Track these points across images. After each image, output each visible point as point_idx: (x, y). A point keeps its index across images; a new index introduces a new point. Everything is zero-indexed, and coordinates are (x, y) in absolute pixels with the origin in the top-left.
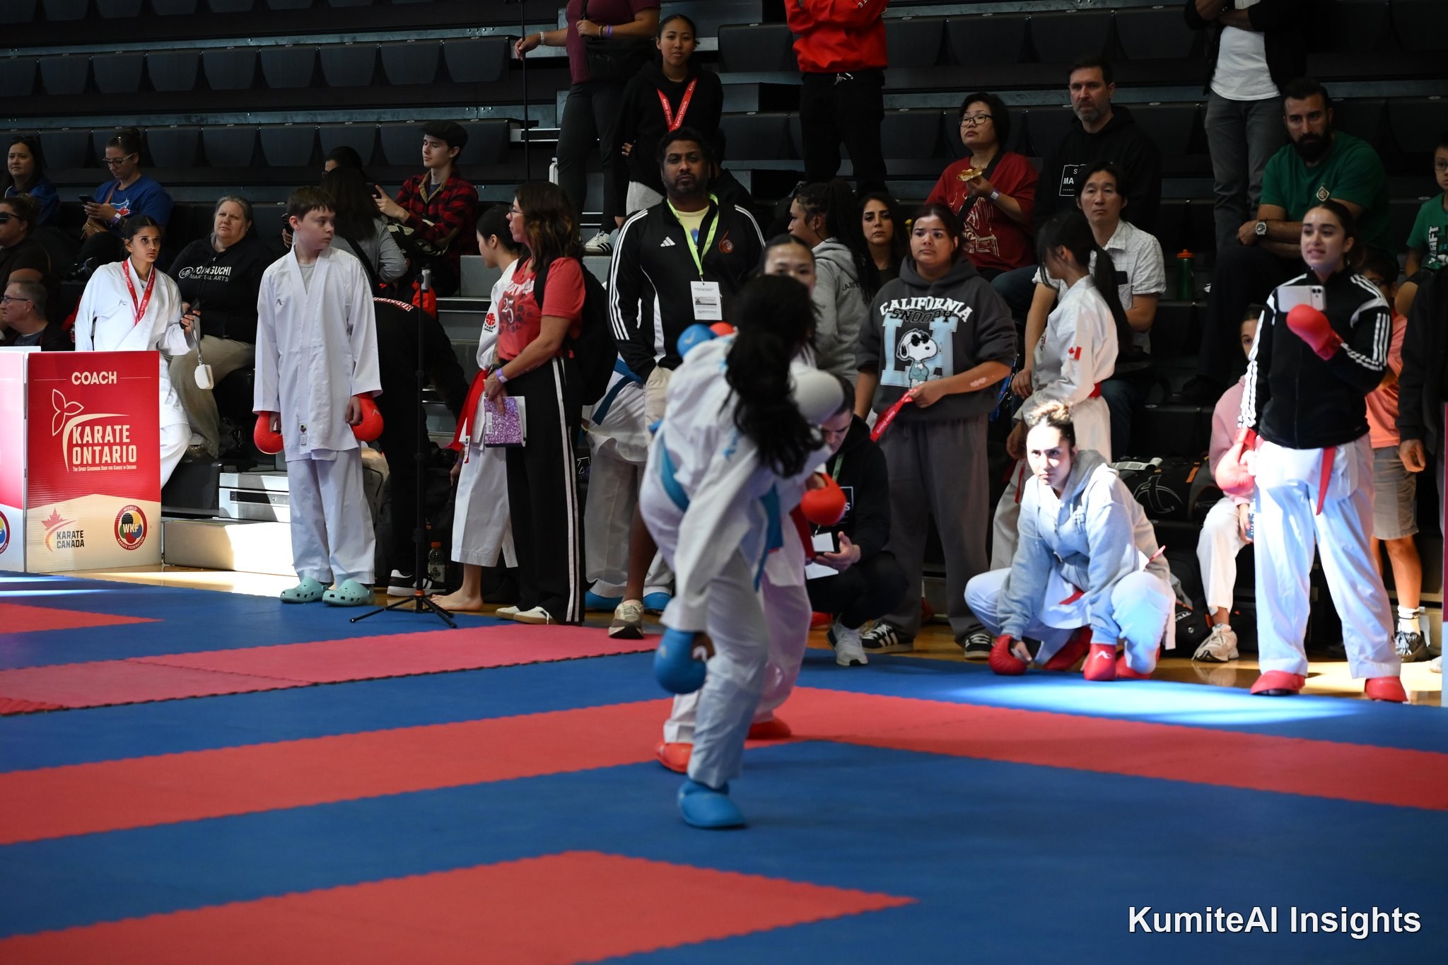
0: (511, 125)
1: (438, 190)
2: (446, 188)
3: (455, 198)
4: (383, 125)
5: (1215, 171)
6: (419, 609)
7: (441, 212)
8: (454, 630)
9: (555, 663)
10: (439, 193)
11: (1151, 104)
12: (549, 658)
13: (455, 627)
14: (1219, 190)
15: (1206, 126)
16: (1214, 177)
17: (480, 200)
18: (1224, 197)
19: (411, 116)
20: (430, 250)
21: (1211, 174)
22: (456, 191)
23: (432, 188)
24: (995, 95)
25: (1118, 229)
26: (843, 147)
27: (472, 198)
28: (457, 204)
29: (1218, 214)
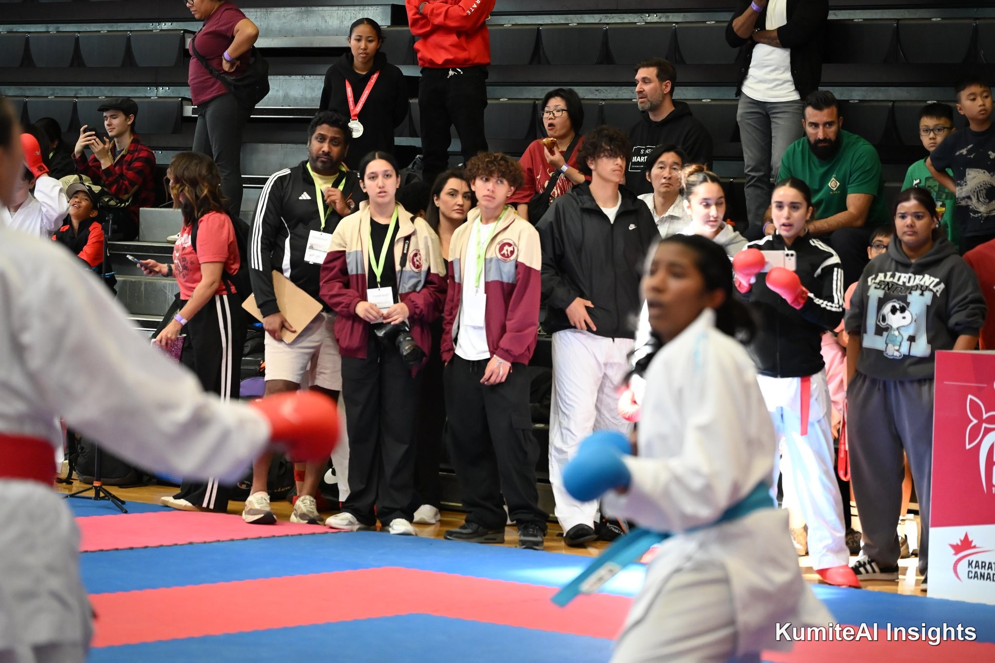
0: (184, 102)
1: (122, 154)
2: (129, 152)
3: (136, 160)
4: (80, 100)
5: (746, 156)
6: (97, 497)
7: (125, 171)
8: (125, 515)
9: (207, 544)
10: (123, 156)
11: (703, 100)
12: (203, 540)
13: (126, 512)
14: (749, 171)
15: (738, 119)
16: (743, 160)
17: (157, 162)
18: (754, 177)
19: (103, 93)
20: (115, 204)
21: (741, 159)
22: (137, 154)
23: (117, 153)
24: (570, 89)
25: (677, 202)
26: (453, 128)
27: (150, 160)
28: (137, 164)
29: (749, 192)
